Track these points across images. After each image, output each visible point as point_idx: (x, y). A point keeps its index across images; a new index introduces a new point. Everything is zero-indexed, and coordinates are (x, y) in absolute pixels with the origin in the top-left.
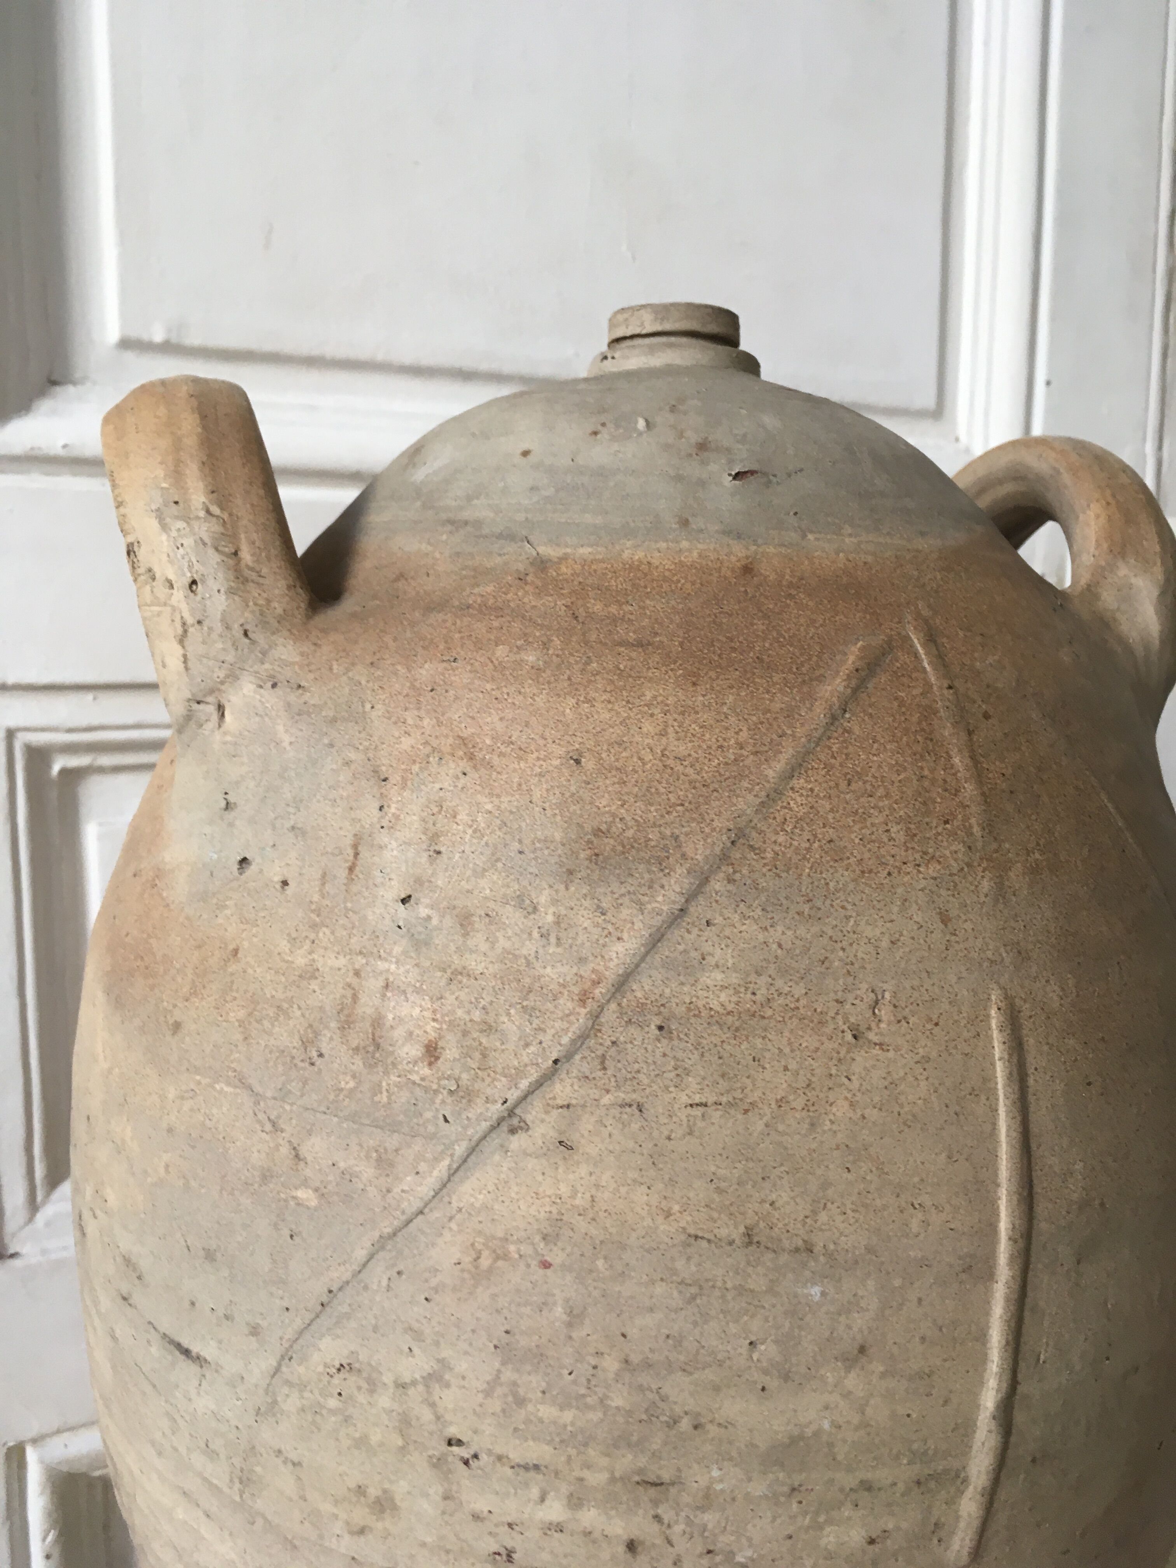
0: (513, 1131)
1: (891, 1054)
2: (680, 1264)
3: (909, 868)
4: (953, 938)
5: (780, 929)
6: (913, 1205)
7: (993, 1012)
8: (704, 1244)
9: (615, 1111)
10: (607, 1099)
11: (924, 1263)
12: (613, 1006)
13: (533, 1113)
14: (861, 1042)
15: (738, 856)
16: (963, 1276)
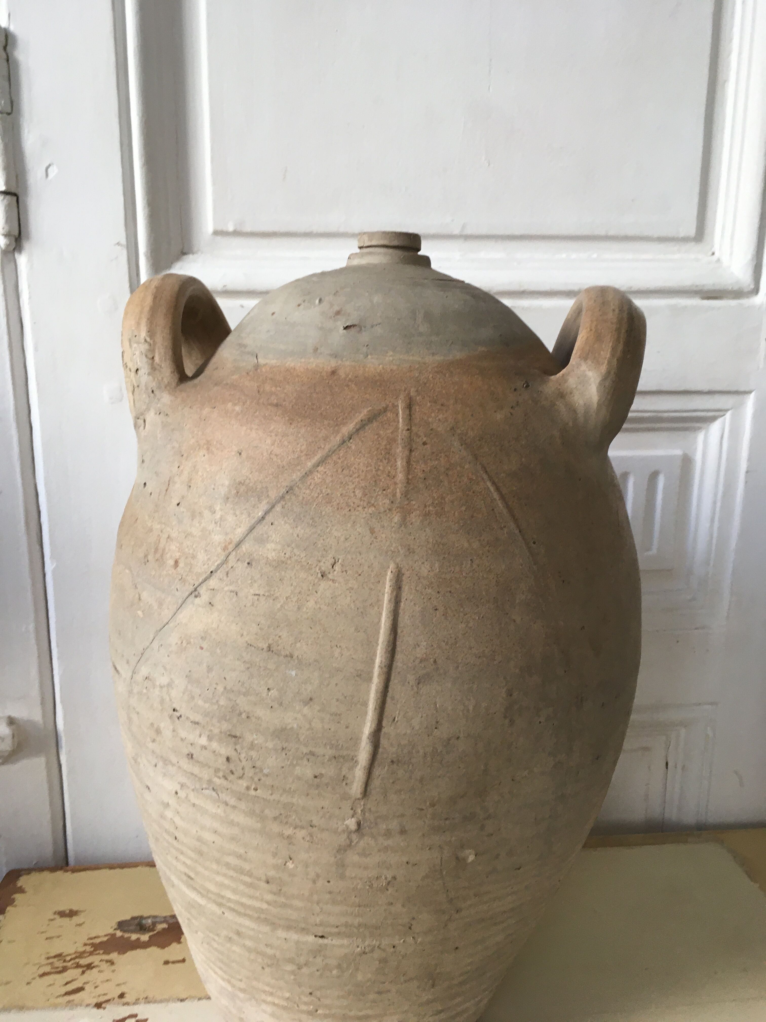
0: (196, 597)
1: (337, 584)
2: (244, 654)
3: (360, 508)
4: (375, 540)
5: (299, 528)
6: (337, 646)
7: (389, 573)
8: (253, 648)
9: (228, 593)
10: (226, 589)
11: (338, 670)
12: (234, 553)
13: (202, 590)
14: (325, 578)
15: (288, 497)
16: (357, 678)
